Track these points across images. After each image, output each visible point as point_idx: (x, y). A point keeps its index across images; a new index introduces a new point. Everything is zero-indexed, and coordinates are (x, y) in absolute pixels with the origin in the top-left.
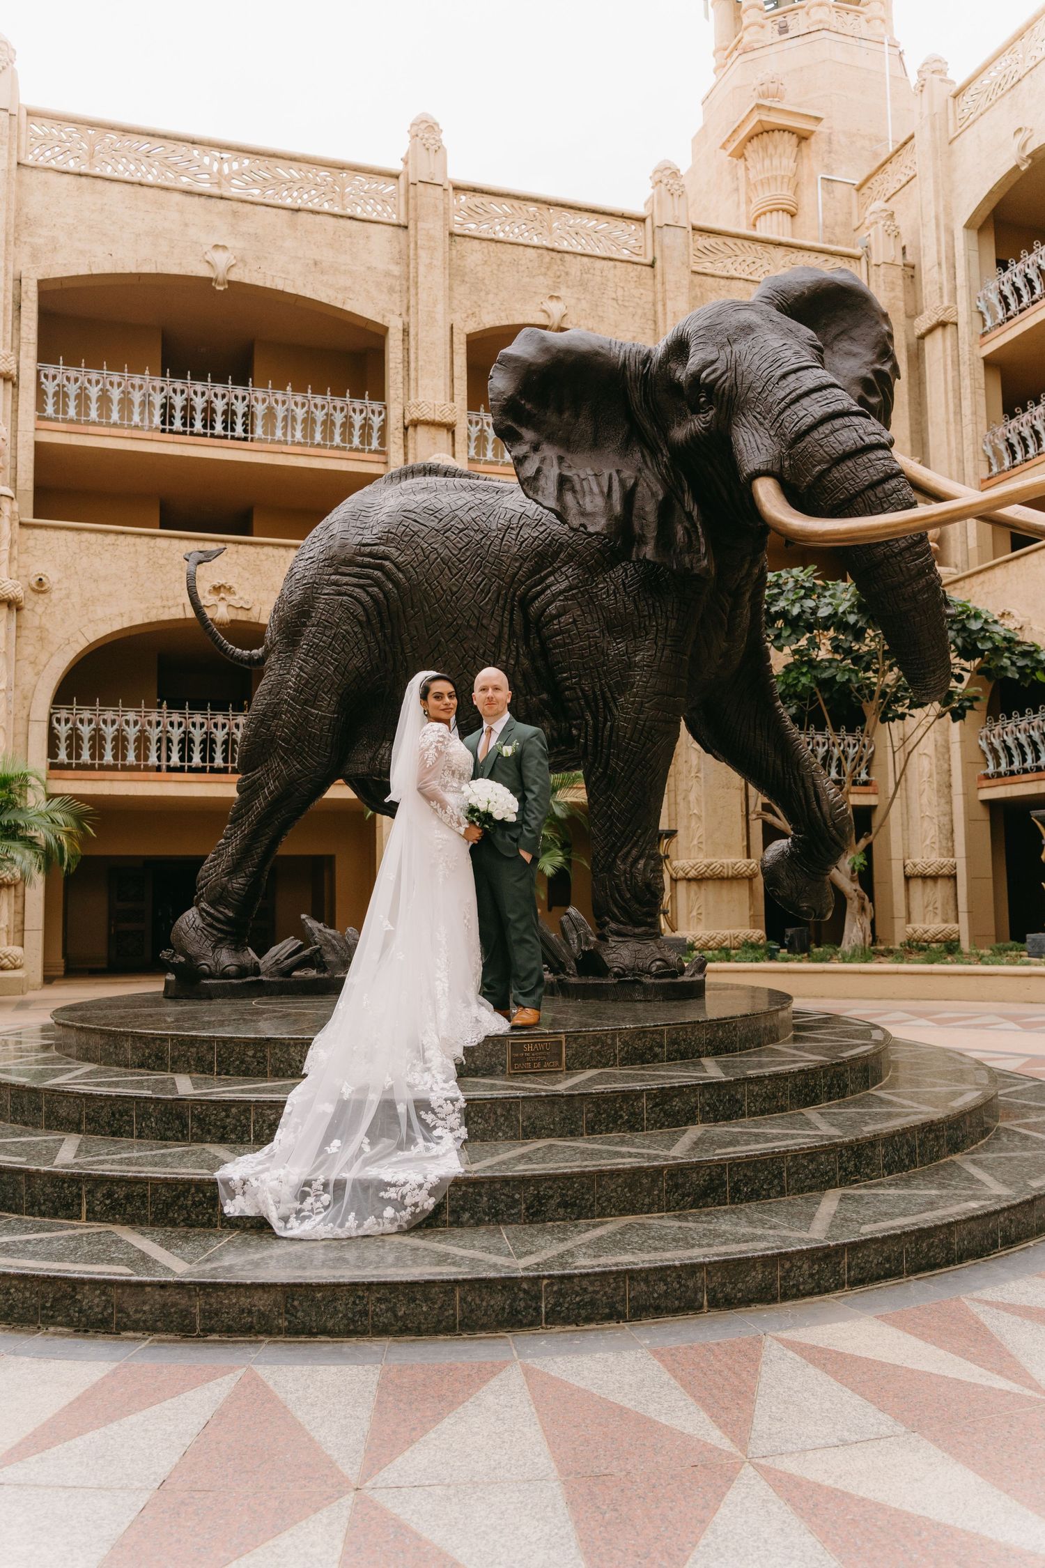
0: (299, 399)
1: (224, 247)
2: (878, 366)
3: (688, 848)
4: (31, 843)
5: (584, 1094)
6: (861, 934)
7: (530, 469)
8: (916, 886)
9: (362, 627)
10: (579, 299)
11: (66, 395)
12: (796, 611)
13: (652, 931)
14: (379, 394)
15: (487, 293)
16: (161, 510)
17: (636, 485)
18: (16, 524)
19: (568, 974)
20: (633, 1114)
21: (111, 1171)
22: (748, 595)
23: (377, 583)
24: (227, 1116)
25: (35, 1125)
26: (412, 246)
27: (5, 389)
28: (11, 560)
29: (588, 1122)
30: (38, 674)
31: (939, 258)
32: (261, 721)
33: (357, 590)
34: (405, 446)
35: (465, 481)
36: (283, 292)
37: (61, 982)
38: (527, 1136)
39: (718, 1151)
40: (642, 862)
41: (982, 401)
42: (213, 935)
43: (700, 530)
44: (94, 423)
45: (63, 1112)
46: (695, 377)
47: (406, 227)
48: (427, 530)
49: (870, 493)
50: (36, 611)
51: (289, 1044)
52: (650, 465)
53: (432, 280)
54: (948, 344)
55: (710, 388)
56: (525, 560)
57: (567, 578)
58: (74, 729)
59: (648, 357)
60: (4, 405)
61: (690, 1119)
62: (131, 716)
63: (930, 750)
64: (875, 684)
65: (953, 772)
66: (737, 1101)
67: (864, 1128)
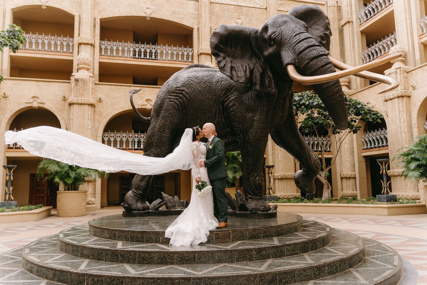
0: (170, 48)
1: (149, 8)
2: (325, 32)
3: (278, 170)
5: (235, 250)
6: (328, 195)
7: (222, 64)
8: (344, 180)
9: (177, 111)
10: (246, 19)
11: (107, 49)
12: (307, 103)
13: (261, 197)
14: (191, 46)
15: (221, 18)
16: (133, 79)
17: (254, 68)
18: (94, 84)
19: (236, 210)
20: (250, 256)
21: (93, 273)
22: (288, 99)
23: (181, 98)
24: (130, 255)
25: (78, 256)
26: (200, 6)
27: (91, 48)
28: (92, 93)
29: (236, 258)
30: (99, 124)
31: (347, 4)
32: (149, 138)
33: (175, 100)
34: (198, 60)
35: (206, 69)
36: (165, 20)
37: (107, 208)
38: (218, 263)
39: (275, 269)
40: (258, 177)
41: (361, 43)
42: (136, 198)
43: (272, 81)
44: (115, 56)
45: (85, 253)
46: (270, 36)
47: (198, 1)
48: (195, 83)
49: (322, 69)
50: (99, 107)
51: (150, 233)
52: (258, 62)
53: (205, 15)
54: (350, 27)
55: (274, 40)
56: (223, 91)
57: (235, 95)
58: (109, 139)
59: (257, 31)
60: (91, 52)
61: (268, 257)
62: (124, 135)
63: (348, 142)
64: (331, 123)
65: (354, 148)
66: (283, 251)
67: (321, 261)
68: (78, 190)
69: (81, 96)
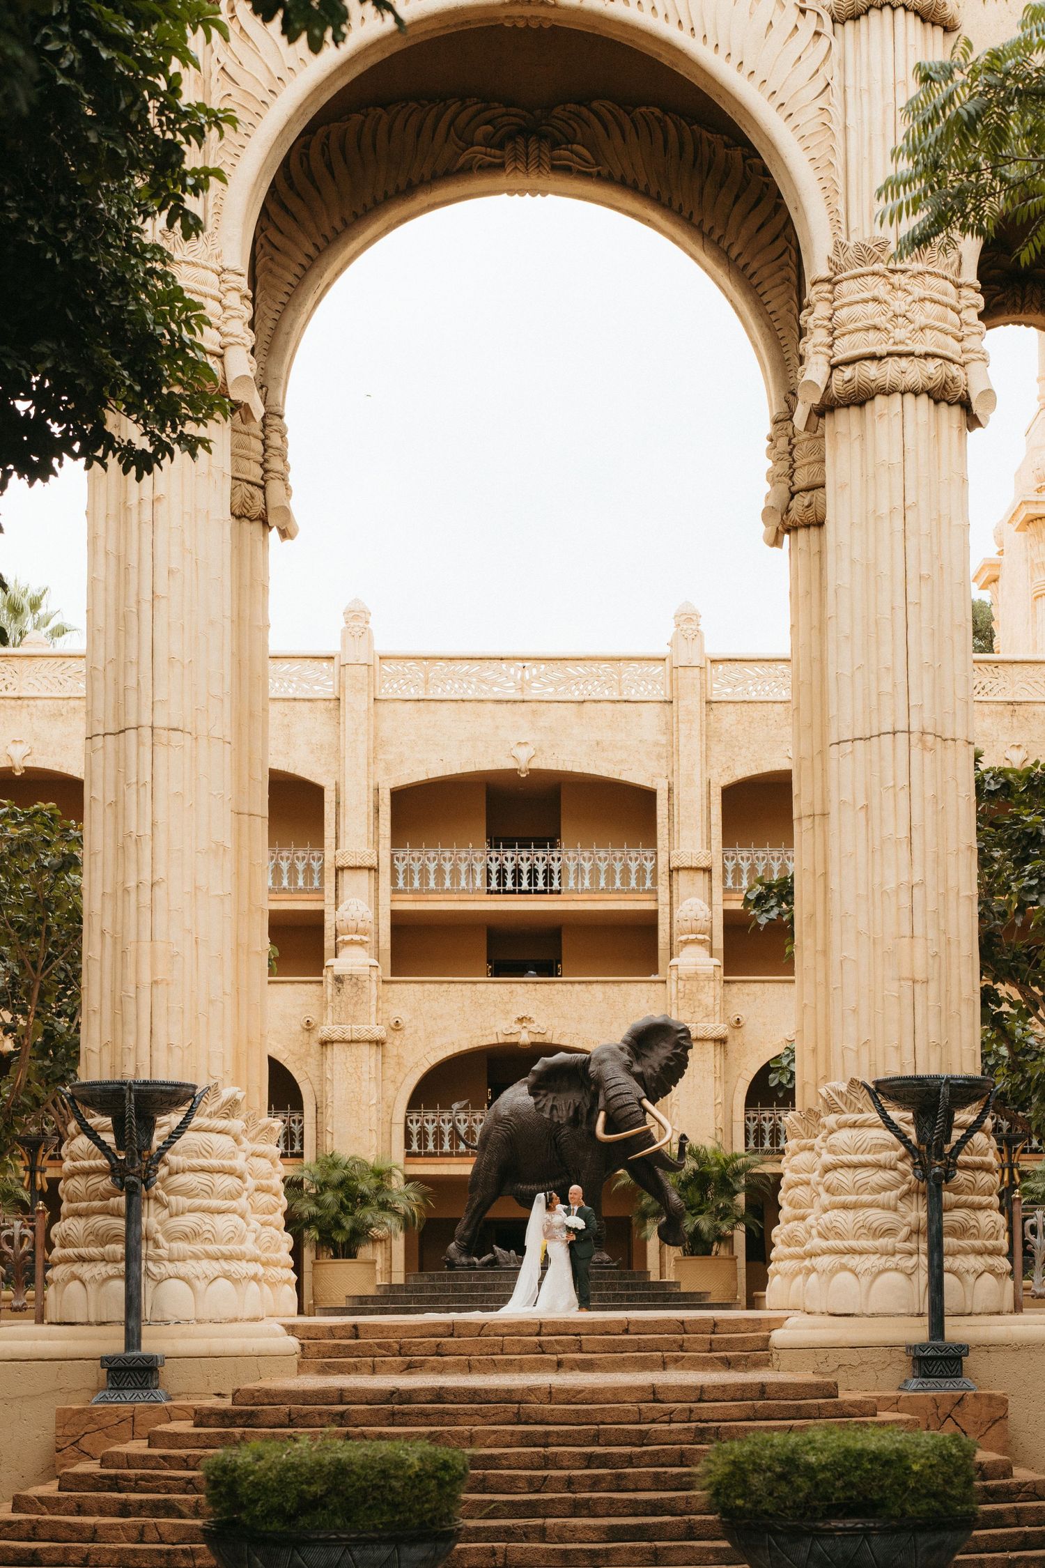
0: (586, 854)
1: (526, 743)
2: (675, 1051)
4: (395, 1212)
7: (541, 1104)
9: (504, 1145)
11: (412, 871)
14: (651, 843)
15: (740, 748)
17: (580, 1104)
18: (380, 984)
23: (509, 1130)
26: (675, 719)
27: (370, 876)
28: (378, 1010)
30: (397, 1089)
33: (503, 1132)
34: (671, 885)
36: (572, 773)
42: (460, 1251)
44: (432, 891)
47: (671, 704)
48: (524, 1112)
50: (394, 1044)
52: (588, 1094)
53: (690, 746)
57: (567, 1130)
58: (423, 1127)
60: (370, 887)
62: (462, 1116)
68: (355, 1258)
69: (350, 1021)
